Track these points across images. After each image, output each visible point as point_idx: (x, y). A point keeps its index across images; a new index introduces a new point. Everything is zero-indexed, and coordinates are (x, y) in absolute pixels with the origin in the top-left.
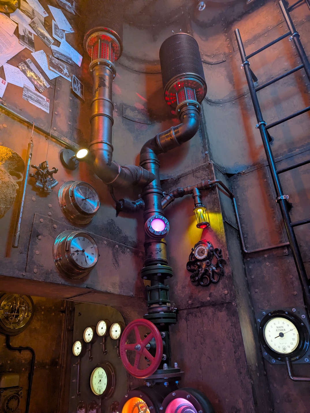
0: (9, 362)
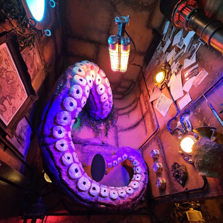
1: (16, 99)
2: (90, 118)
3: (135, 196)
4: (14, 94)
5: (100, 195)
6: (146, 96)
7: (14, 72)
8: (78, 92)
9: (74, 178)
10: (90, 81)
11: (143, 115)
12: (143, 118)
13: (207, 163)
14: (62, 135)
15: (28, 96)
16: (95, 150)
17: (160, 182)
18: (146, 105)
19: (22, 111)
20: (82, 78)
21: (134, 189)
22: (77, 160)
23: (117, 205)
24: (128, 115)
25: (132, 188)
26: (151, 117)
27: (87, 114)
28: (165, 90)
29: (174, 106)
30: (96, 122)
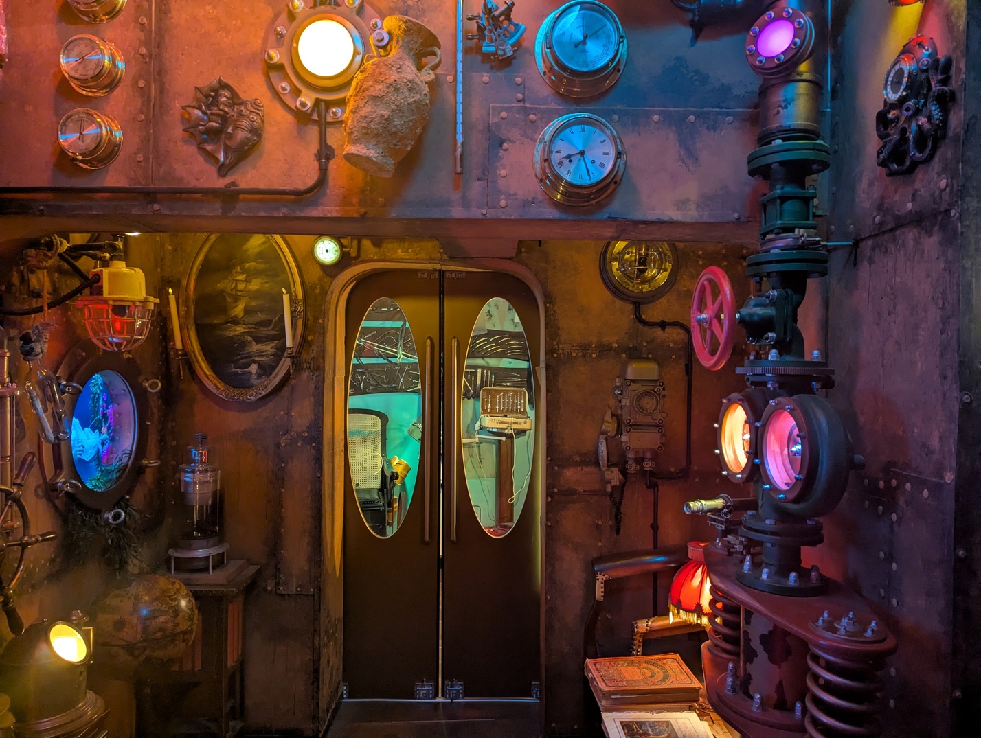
0: (645, 344)
17: (91, 131)
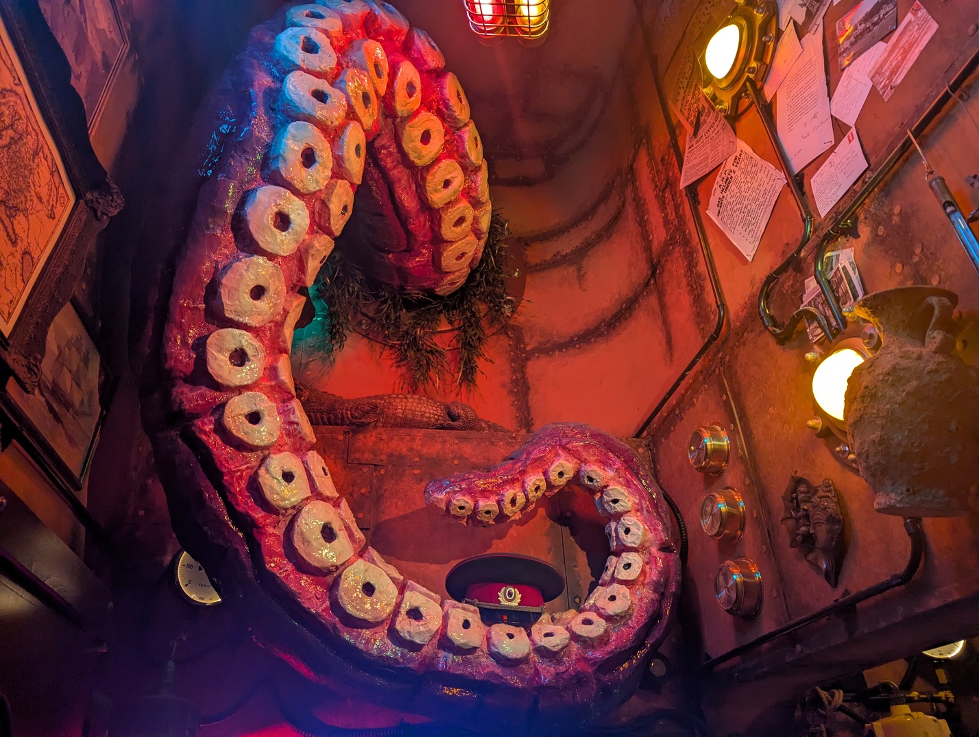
1: (30, 217)
2: (376, 296)
3: (611, 647)
4: (21, 190)
5: (444, 642)
6: (662, 160)
7: (16, 94)
8: (309, 158)
9: (316, 564)
10: (366, 98)
11: (651, 261)
12: (654, 273)
13: (899, 451)
14: (251, 369)
15: (78, 195)
16: (411, 449)
17: (731, 583)
18: (663, 205)
19: (60, 270)
20: (323, 85)
21: (609, 618)
22: (327, 486)
23: (524, 689)
24: (579, 270)
25: (600, 615)
26: (691, 265)
27: (360, 276)
28: (752, 119)
29: (792, 201)
30: (413, 314)
